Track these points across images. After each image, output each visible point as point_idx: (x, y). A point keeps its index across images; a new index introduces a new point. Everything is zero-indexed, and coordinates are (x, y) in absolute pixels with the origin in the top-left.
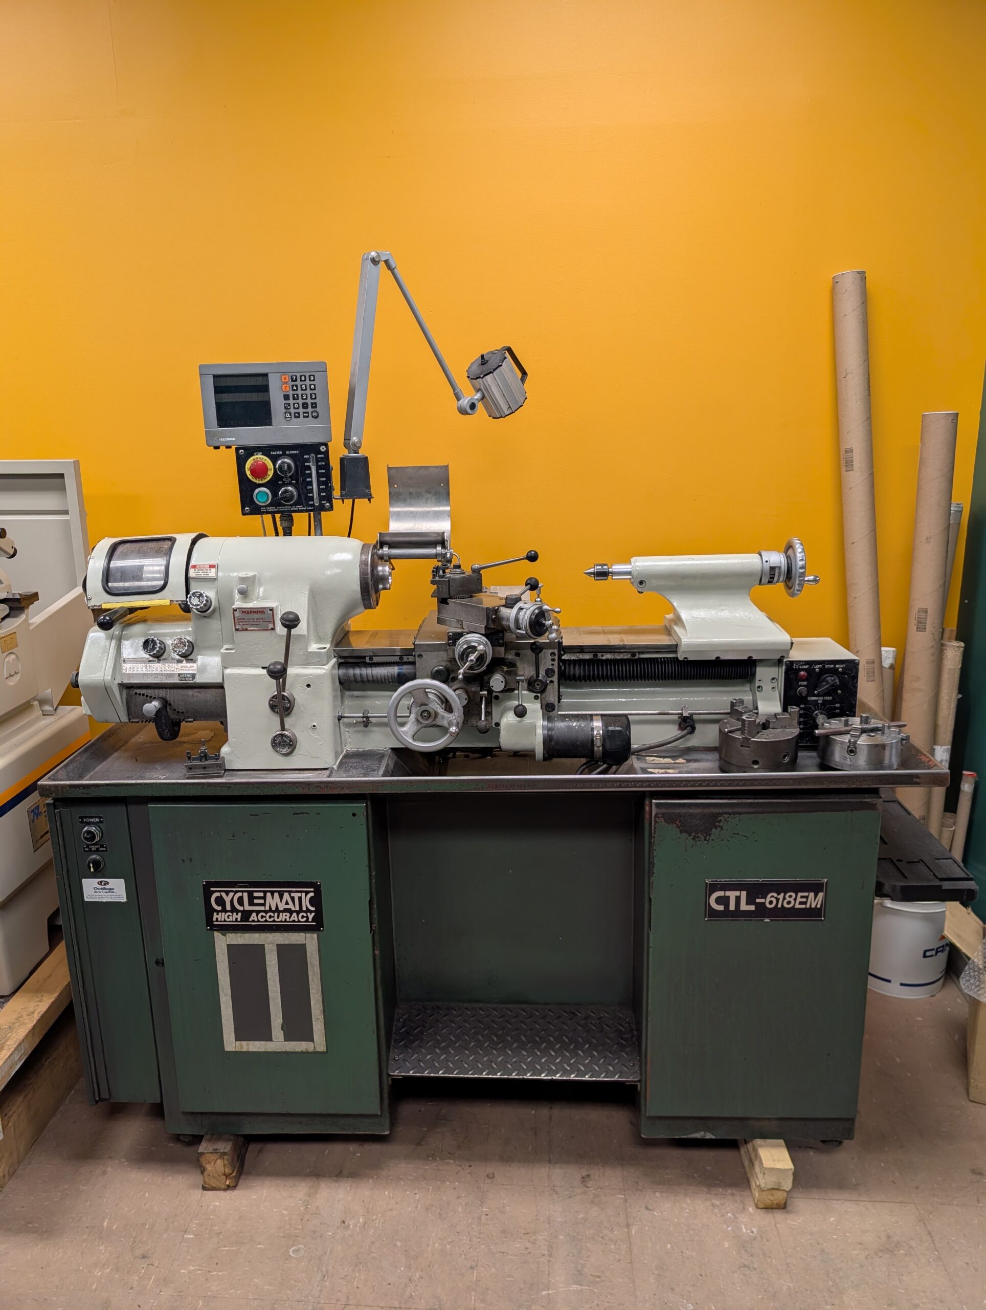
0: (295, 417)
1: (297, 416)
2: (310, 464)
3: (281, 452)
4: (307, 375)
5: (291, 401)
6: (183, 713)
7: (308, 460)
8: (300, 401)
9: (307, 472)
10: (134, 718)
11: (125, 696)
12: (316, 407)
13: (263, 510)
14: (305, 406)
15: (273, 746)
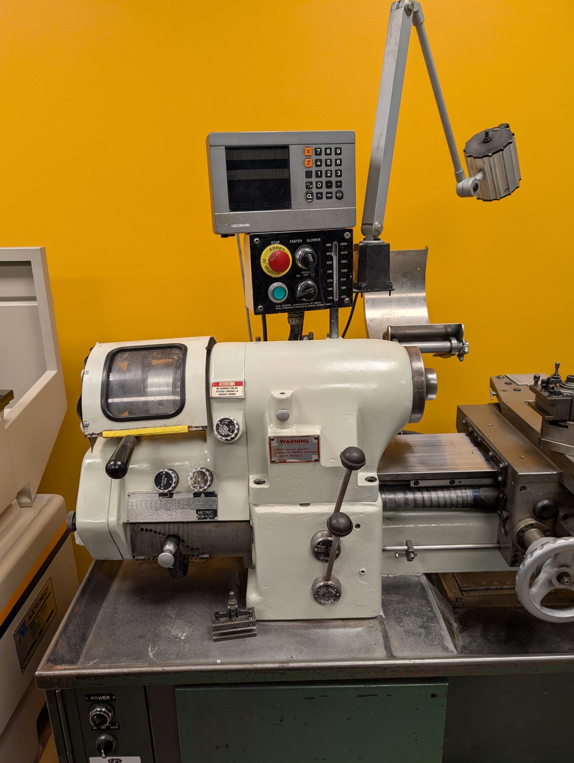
0: (318, 198)
1: (319, 197)
2: (333, 254)
3: (301, 241)
4: (333, 147)
5: (314, 179)
6: (197, 549)
7: (330, 249)
8: (324, 179)
9: (328, 263)
10: (139, 555)
11: (129, 533)
12: (341, 186)
13: (278, 308)
14: (329, 185)
15: (316, 599)
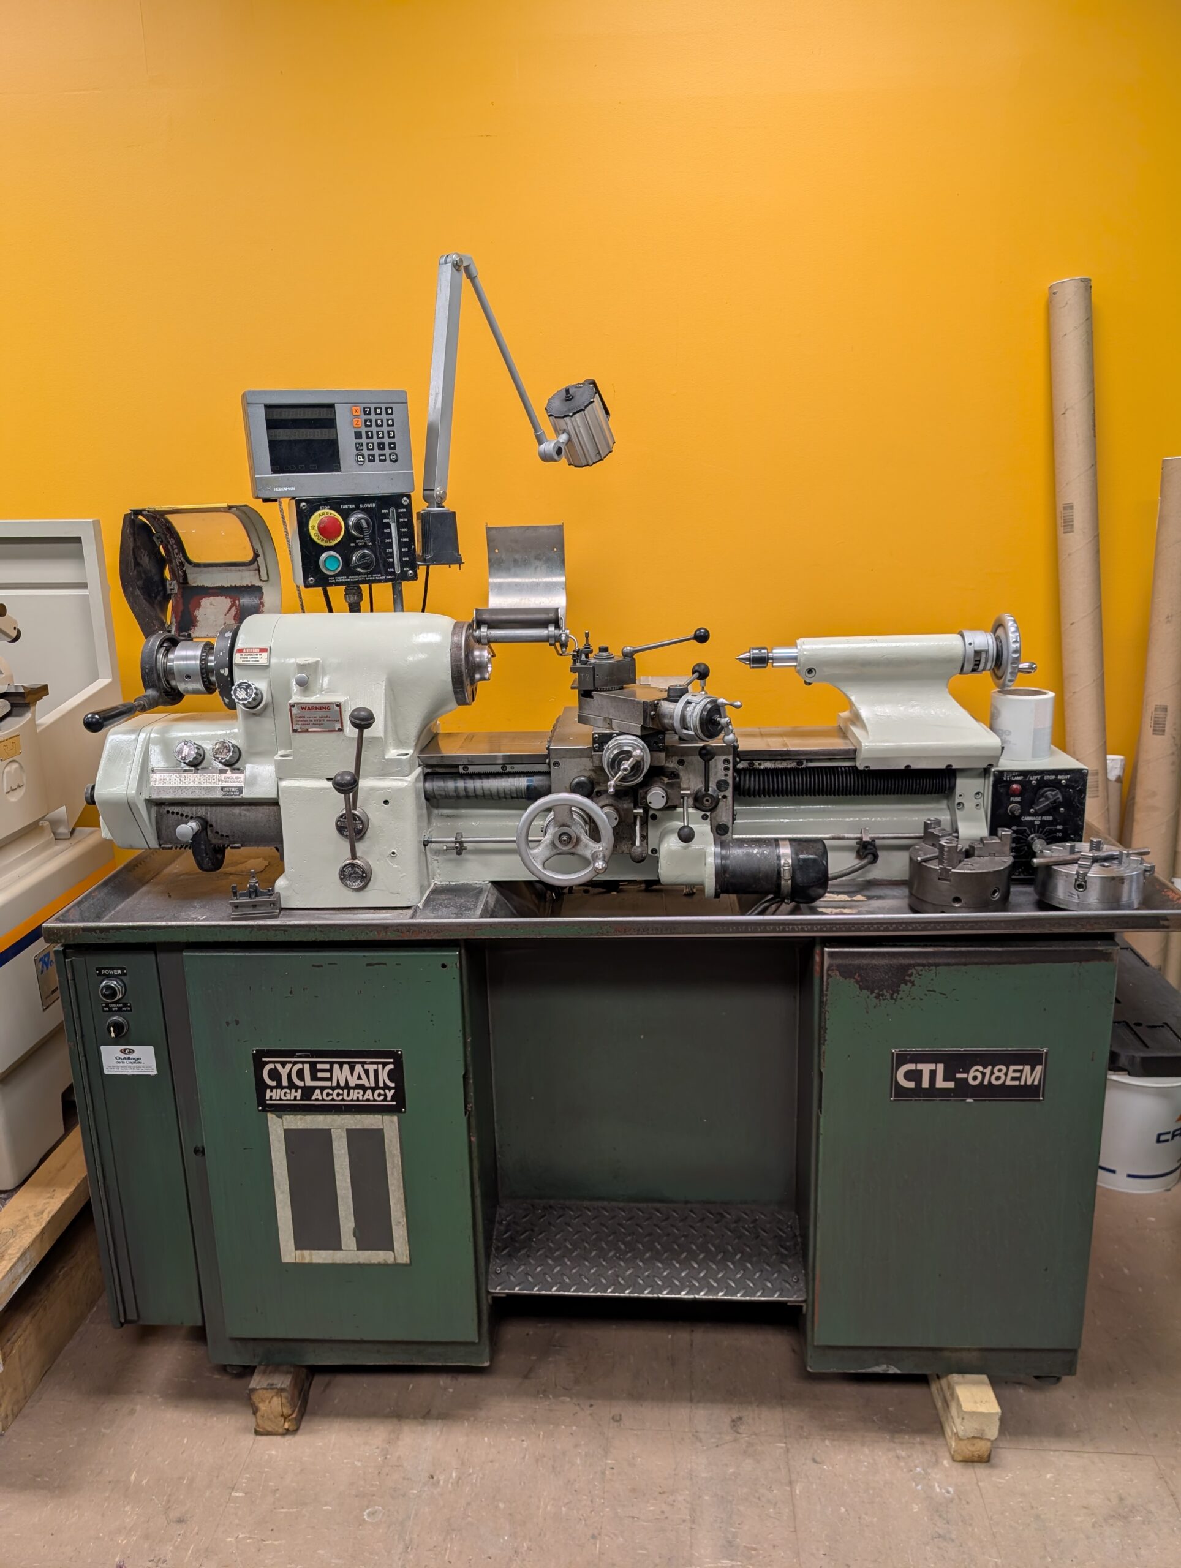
0: (370, 461)
1: (372, 459)
2: (390, 521)
3: (354, 506)
4: (383, 407)
5: (364, 440)
6: (227, 836)
7: (386, 516)
8: (375, 440)
9: (385, 531)
10: (166, 843)
11: (154, 815)
12: (394, 448)
13: (331, 580)
14: (381, 446)
15: (341, 879)
